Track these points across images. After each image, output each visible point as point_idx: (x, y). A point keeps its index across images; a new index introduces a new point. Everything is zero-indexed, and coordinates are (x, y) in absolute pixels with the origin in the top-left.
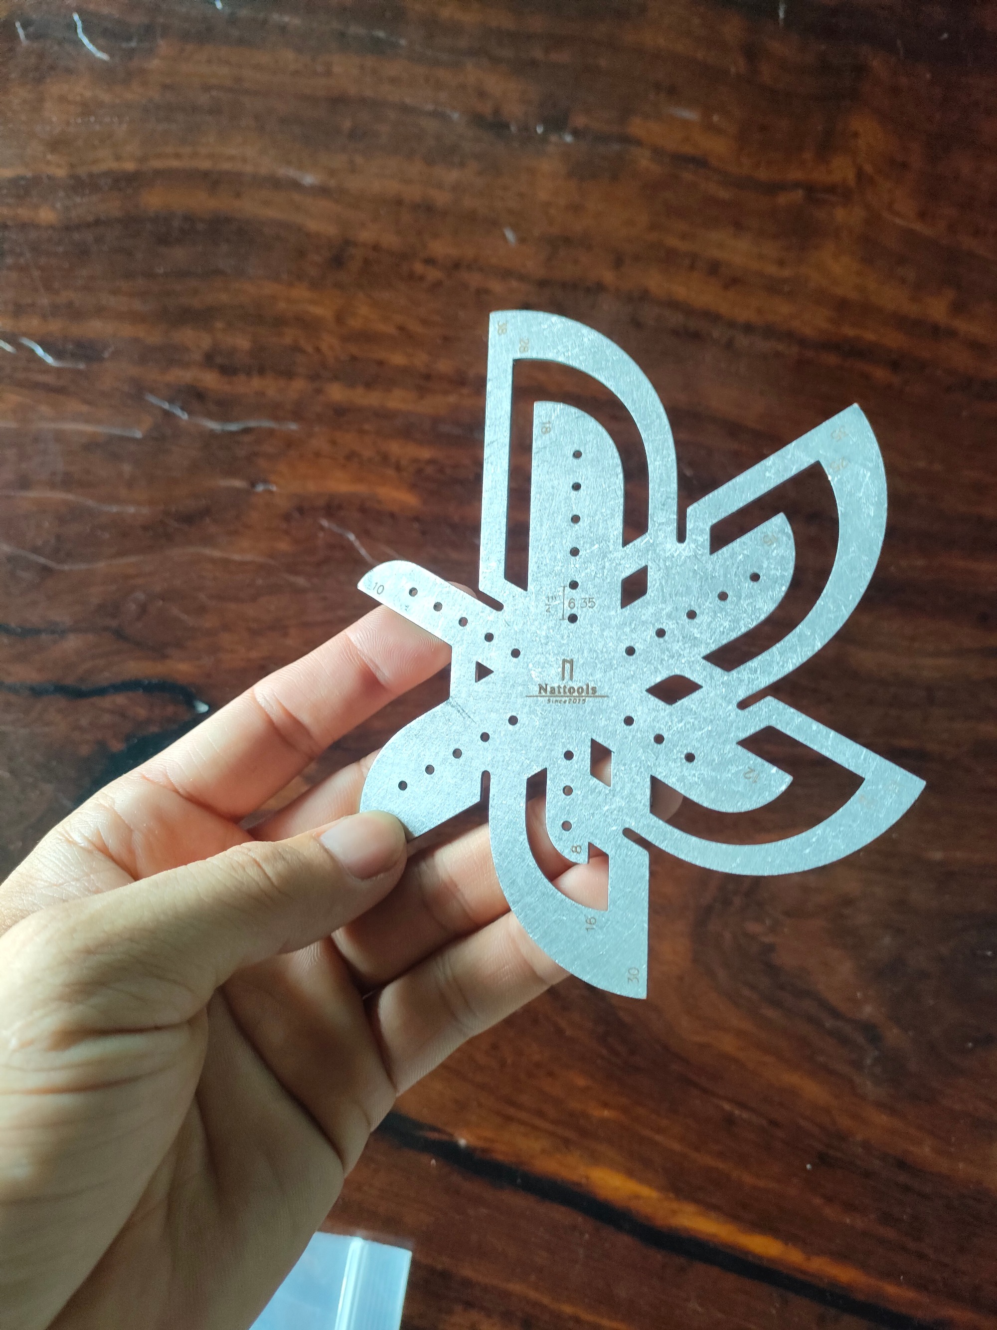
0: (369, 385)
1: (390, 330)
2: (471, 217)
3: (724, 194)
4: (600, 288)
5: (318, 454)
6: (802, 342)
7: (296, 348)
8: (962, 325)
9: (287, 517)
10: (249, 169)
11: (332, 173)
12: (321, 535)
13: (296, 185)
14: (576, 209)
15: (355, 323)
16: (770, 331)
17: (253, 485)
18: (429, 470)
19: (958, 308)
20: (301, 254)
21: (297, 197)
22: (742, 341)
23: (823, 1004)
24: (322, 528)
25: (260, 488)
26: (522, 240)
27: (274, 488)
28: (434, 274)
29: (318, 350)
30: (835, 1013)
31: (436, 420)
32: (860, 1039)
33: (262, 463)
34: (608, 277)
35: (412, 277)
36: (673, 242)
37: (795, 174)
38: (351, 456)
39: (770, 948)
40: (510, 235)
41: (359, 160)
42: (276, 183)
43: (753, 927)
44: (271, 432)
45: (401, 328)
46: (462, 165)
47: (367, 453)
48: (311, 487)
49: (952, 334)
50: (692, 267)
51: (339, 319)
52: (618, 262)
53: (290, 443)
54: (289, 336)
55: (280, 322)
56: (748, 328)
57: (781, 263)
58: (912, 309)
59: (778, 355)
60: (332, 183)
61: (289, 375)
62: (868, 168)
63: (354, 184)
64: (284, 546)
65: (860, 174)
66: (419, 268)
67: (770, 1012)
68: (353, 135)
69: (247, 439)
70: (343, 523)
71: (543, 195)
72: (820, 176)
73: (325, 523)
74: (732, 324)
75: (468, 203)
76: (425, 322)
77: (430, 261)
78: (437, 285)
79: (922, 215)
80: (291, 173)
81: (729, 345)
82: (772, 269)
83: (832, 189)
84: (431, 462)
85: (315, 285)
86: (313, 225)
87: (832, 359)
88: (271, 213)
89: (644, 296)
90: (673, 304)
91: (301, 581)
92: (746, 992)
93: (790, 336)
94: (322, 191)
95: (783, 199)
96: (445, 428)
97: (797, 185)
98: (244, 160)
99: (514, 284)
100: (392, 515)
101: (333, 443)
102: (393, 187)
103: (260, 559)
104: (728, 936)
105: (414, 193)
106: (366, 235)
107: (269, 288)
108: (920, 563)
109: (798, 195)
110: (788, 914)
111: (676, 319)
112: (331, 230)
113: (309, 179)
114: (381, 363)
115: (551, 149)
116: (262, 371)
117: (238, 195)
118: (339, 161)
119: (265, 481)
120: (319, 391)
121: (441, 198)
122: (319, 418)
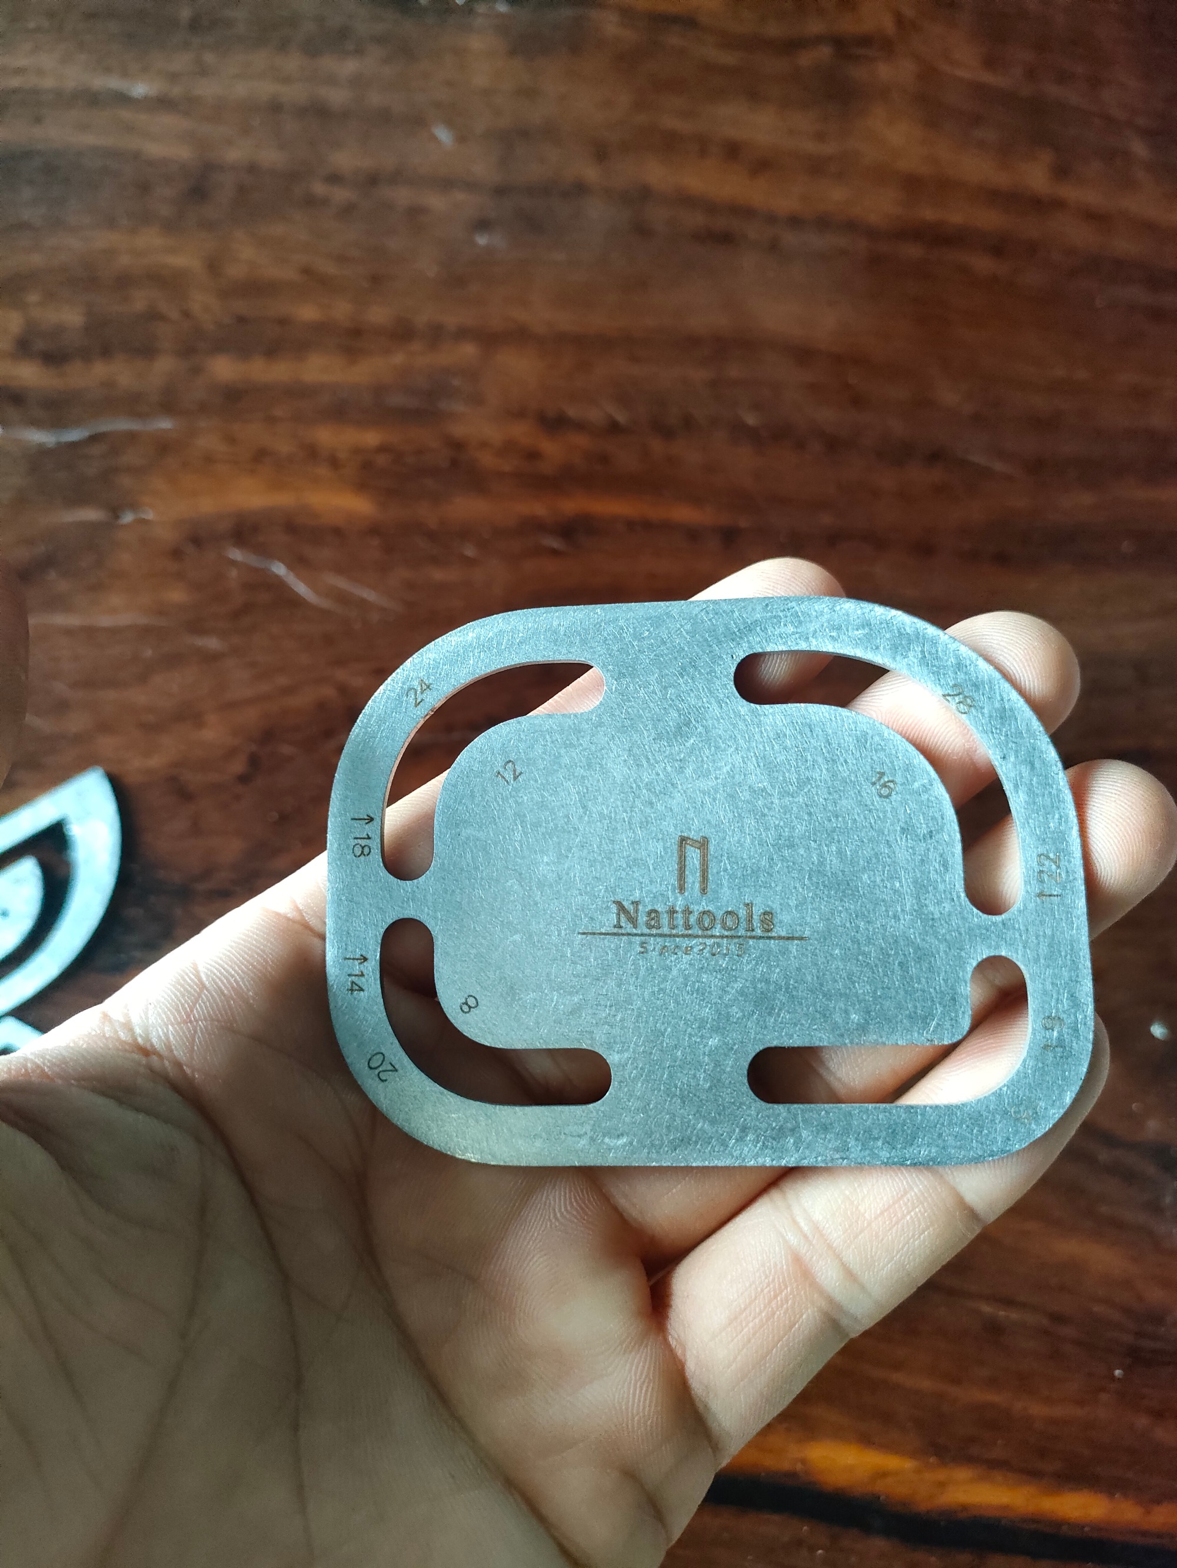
0: (272, 351)
1: (287, 273)
2: (384, 117)
3: (729, 58)
4: (580, 189)
5: (209, 459)
6: (872, 233)
7: (153, 316)
8: (1070, 193)
9: (176, 554)
10: (48, 83)
11: (173, 77)
12: (234, 573)
13: (122, 99)
14: (529, 93)
15: (235, 271)
16: (823, 223)
17: (115, 511)
18: (382, 460)
19: (1061, 172)
20: (144, 188)
21: (126, 114)
22: (790, 239)
24: (233, 563)
25: (128, 518)
26: (461, 139)
27: (150, 515)
28: (341, 195)
29: (186, 314)
31: (379, 390)
33: (126, 481)
34: (591, 173)
35: (311, 202)
36: (670, 122)
37: (815, 27)
38: (261, 455)
40: (443, 135)
41: (209, 58)
42: (93, 99)
44: (132, 437)
45: (307, 271)
46: (359, 52)
47: (284, 447)
48: (207, 506)
49: (1058, 204)
50: (703, 152)
51: (213, 266)
52: (601, 153)
53: (163, 447)
54: (140, 300)
55: (124, 282)
56: (795, 222)
57: (820, 137)
58: (1001, 179)
59: (841, 252)
60: (176, 91)
61: (147, 351)
62: (909, 12)
63: (208, 89)
64: (177, 595)
65: (900, 20)
66: (319, 188)
68: (195, 25)
69: (97, 450)
70: (264, 551)
71: (480, 79)
72: (847, 25)
73: (236, 554)
74: (771, 219)
75: (375, 99)
76: (342, 259)
77: (334, 178)
78: (347, 211)
79: (990, 63)
80: (114, 83)
81: (774, 247)
82: (811, 147)
83: (866, 41)
84: (382, 449)
85: (170, 227)
86: (154, 150)
87: (913, 251)
88: (89, 139)
89: (645, 194)
90: (686, 200)
91: (212, 643)
93: (852, 226)
94: (162, 103)
95: (806, 59)
96: (397, 400)
97: (818, 40)
98: (40, 72)
99: (460, 196)
100: (337, 532)
101: (231, 440)
102: (265, 89)
103: (143, 620)
105: (295, 93)
106: (236, 154)
107: (102, 240)
108: (1087, 498)
109: (825, 52)
111: (696, 219)
112: (183, 153)
113: (140, 89)
114: (283, 322)
115: (479, 21)
116: (106, 352)
117: (38, 120)
118: (181, 61)
119: (134, 506)
120: (196, 371)
121: (337, 97)
122: (203, 408)
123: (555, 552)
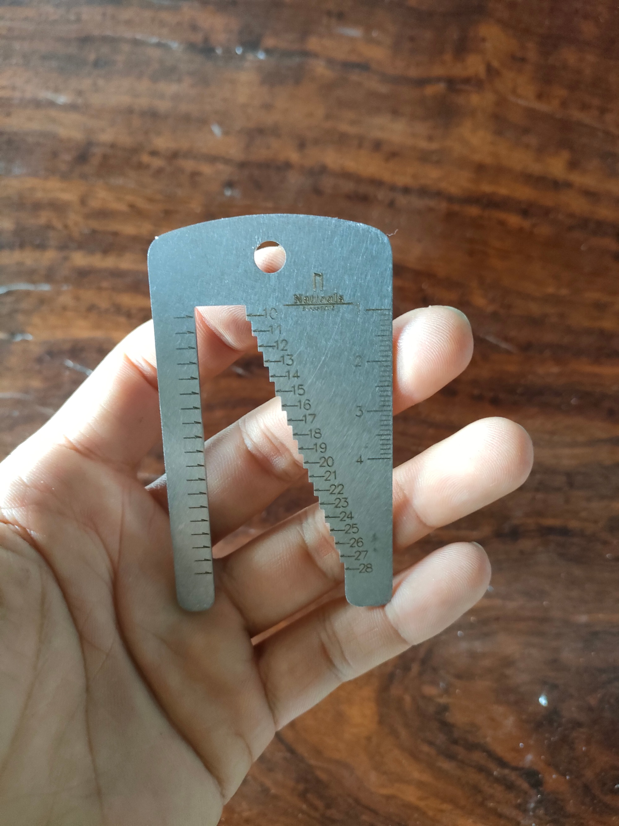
0: (106, 251)
1: (122, 207)
2: (187, 119)
3: (384, 89)
4: (288, 166)
5: (65, 308)
6: (450, 199)
7: (49, 227)
8: (576, 178)
9: (39, 360)
10: (17, 95)
11: (80, 93)
12: (67, 373)
13: (52, 104)
14: (268, 107)
15: (94, 204)
16: (423, 192)
17: (13, 334)
19: (573, 165)
20: (55, 154)
21: (53, 113)
22: (402, 200)
23: (491, 755)
24: (68, 368)
25: (19, 338)
26: (226, 133)
27: (30, 337)
28: (157, 163)
29: (66, 227)
30: (502, 763)
32: (525, 786)
33: (20, 318)
34: (294, 156)
35: (140, 166)
36: (344, 127)
37: (438, 71)
38: (91, 308)
39: (445, 708)
40: (217, 130)
41: (101, 82)
42: (37, 104)
43: (429, 690)
44: (28, 294)
45: (132, 206)
46: (179, 81)
47: (104, 303)
48: (59, 335)
49: (568, 185)
50: (360, 146)
51: (83, 201)
52: (302, 145)
53: (42, 300)
54: (44, 218)
55: (37, 207)
56: (406, 190)
57: (430, 138)
58: (536, 168)
59: (431, 210)
60: (80, 101)
61: (42, 247)
62: (495, 64)
63: (96, 100)
64: (36, 383)
65: (489, 69)
66: (145, 158)
67: (446, 765)
68: (96, 64)
69: (9, 299)
71: (242, 97)
72: (458, 71)
73: (70, 363)
74: (393, 188)
75: (184, 108)
76: (151, 200)
77: (154, 153)
78: (159, 172)
79: (540, 96)
80: (49, 95)
81: (391, 204)
82: (423, 144)
83: (467, 81)
85: (65, 177)
86: (63, 132)
87: (474, 211)
88: (35, 126)
89: (323, 170)
90: (346, 175)
92: (425, 748)
93: (439, 194)
94: (72, 107)
95: (430, 90)
97: (438, 79)
98: (14, 88)
99: (221, 167)
101: (77, 298)
102: (125, 100)
103: (17, 395)
104: (408, 698)
105: (143, 102)
106: (106, 137)
107: (30, 182)
108: (555, 369)
109: (441, 87)
110: (459, 676)
111: (348, 186)
112: (78, 135)
113: (62, 99)
114: (115, 234)
115: (247, 64)
116: (22, 246)
117: (8, 115)
118: (86, 83)
119: (22, 332)
120: (66, 259)
121: (163, 106)
122: (66, 280)
123: (239, 376)
